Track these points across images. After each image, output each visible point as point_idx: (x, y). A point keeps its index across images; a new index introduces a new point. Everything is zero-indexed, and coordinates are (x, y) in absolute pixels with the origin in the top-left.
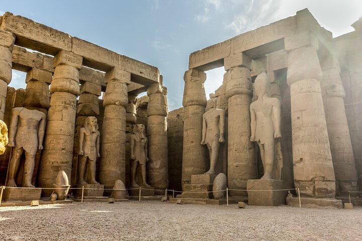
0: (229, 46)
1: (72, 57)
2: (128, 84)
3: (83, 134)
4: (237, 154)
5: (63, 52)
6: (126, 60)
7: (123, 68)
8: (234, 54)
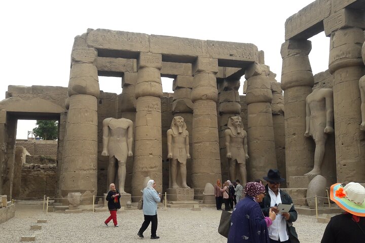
0: (329, 2)
1: (151, 57)
2: (215, 73)
3: (171, 136)
4: (344, 148)
5: (141, 54)
6: (212, 45)
7: (208, 55)
8: (335, 12)
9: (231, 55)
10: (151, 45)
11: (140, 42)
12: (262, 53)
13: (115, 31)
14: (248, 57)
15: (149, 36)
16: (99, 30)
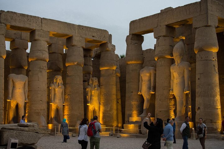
0: (157, 19)
1: (42, 34)
2: (83, 47)
4: (160, 102)
5: (36, 31)
6: (81, 28)
7: (79, 35)
8: (160, 26)
9: (93, 36)
10: (43, 25)
11: (35, 22)
12: (111, 35)
13: (19, 13)
14: (103, 39)
15: (41, 19)
16: (8, 12)
